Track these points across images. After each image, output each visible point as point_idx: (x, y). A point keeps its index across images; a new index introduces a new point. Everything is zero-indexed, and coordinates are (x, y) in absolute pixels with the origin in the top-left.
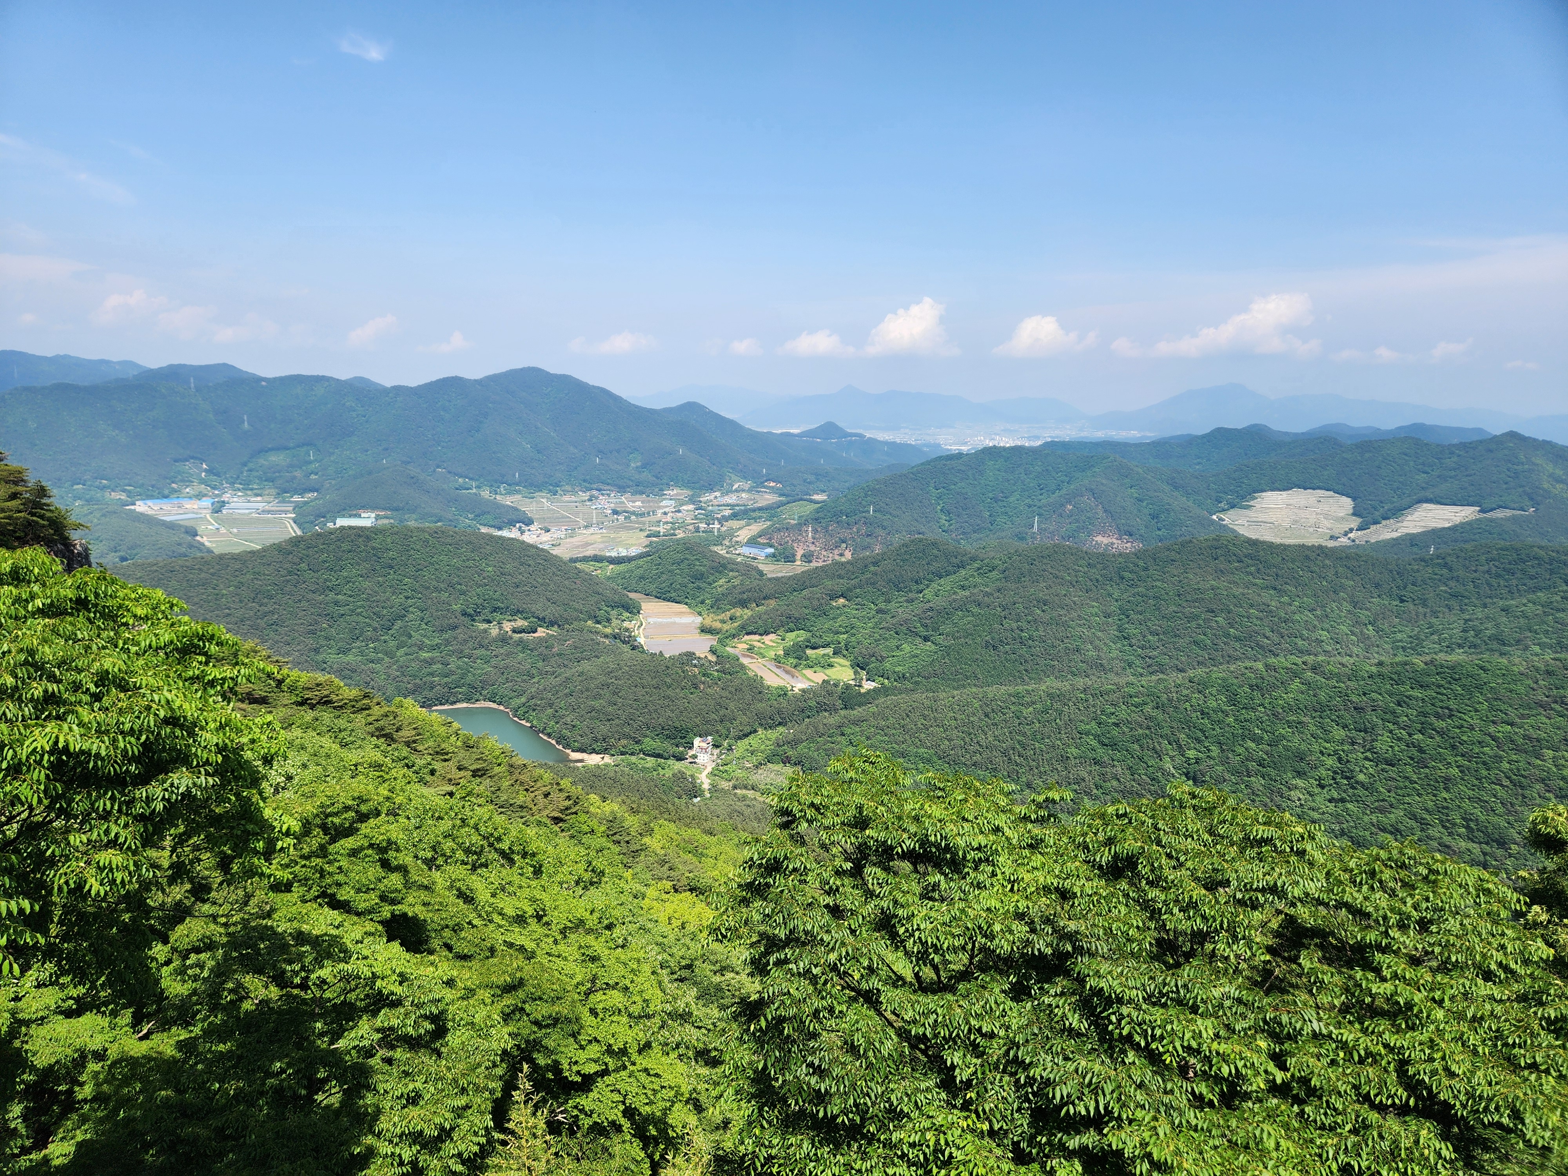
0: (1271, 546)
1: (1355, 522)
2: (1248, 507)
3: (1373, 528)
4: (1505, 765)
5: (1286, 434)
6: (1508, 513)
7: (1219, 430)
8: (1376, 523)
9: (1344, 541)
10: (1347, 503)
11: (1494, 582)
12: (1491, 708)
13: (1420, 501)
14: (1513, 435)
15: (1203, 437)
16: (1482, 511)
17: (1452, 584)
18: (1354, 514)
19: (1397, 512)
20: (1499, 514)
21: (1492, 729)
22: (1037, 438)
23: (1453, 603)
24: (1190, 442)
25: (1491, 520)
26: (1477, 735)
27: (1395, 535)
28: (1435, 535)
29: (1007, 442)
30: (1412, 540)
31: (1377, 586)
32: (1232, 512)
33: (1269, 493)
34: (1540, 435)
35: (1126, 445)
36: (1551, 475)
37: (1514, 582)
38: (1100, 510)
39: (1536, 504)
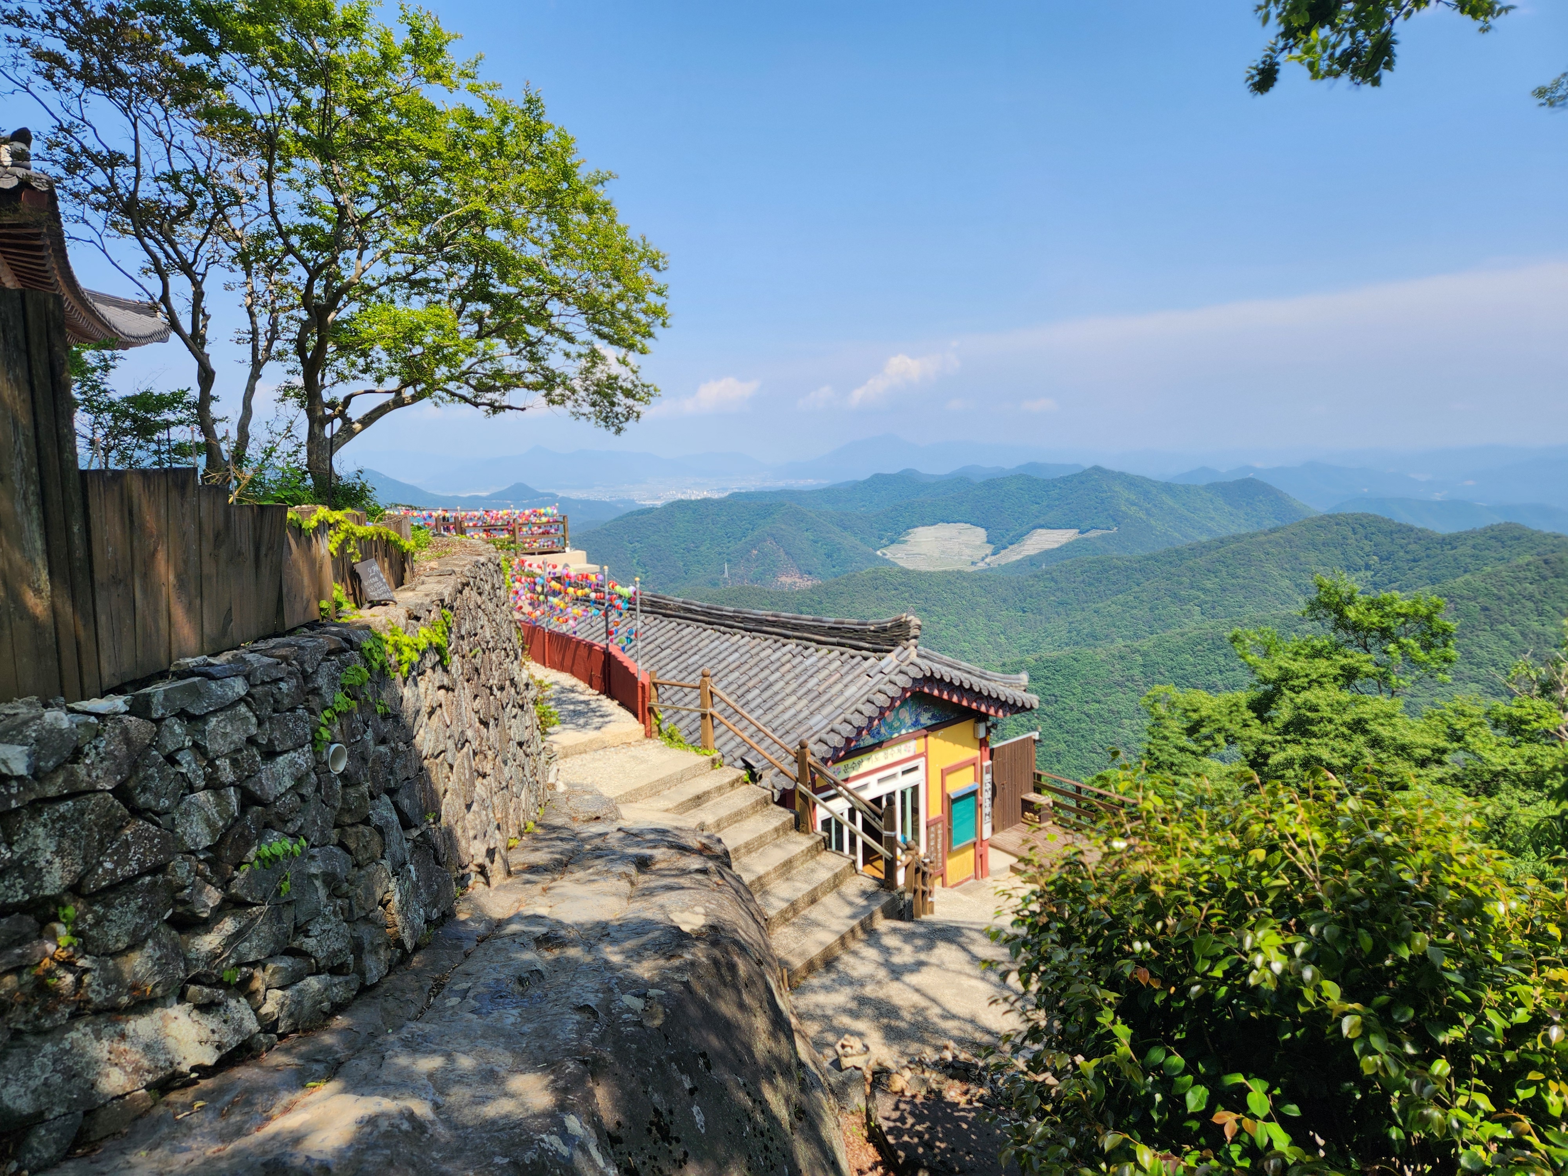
0: (920, 575)
1: (989, 549)
2: (905, 542)
3: (1003, 552)
4: (1097, 736)
5: (933, 476)
6: (1099, 533)
7: (877, 476)
8: (1005, 548)
9: (982, 565)
10: (981, 533)
11: (1088, 589)
12: (1084, 692)
13: (1035, 528)
14: (1097, 469)
15: (864, 482)
16: (1081, 533)
17: (1058, 594)
18: (988, 542)
19: (1018, 538)
20: (1093, 534)
21: (1086, 708)
22: (725, 489)
23: (1060, 609)
24: (855, 487)
25: (1087, 540)
26: (1076, 714)
27: (1019, 557)
28: (1048, 555)
29: (696, 495)
30: (1031, 561)
31: (1005, 601)
32: (892, 547)
33: (920, 529)
34: (1117, 469)
35: (801, 492)
36: (1127, 500)
37: (1102, 588)
38: (782, 553)
39: (1118, 524)
